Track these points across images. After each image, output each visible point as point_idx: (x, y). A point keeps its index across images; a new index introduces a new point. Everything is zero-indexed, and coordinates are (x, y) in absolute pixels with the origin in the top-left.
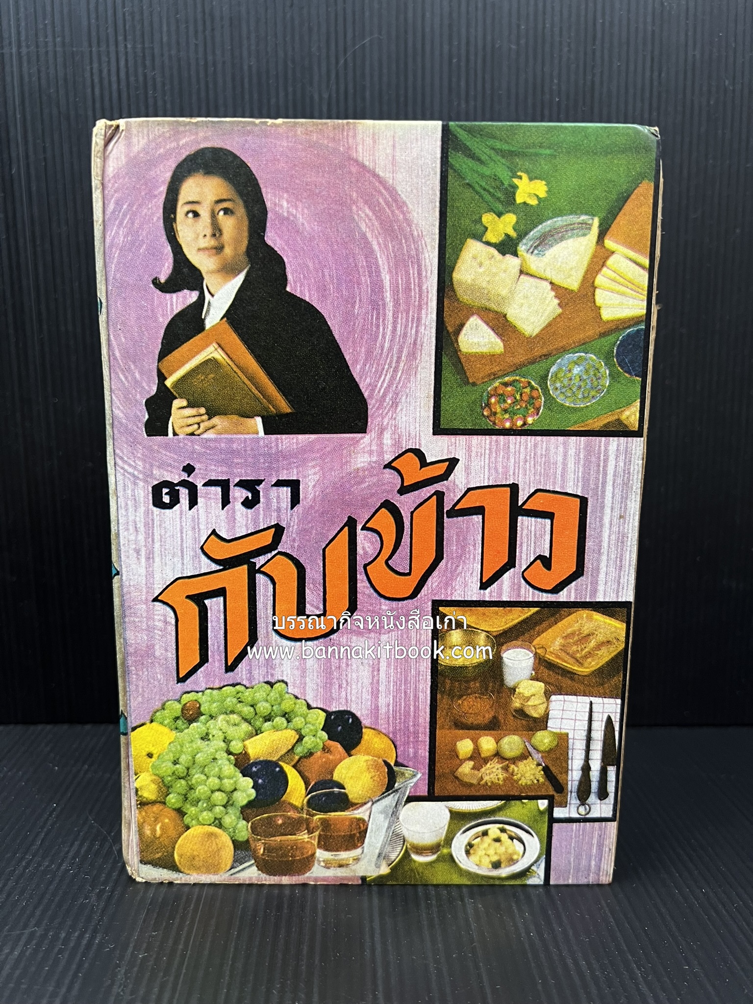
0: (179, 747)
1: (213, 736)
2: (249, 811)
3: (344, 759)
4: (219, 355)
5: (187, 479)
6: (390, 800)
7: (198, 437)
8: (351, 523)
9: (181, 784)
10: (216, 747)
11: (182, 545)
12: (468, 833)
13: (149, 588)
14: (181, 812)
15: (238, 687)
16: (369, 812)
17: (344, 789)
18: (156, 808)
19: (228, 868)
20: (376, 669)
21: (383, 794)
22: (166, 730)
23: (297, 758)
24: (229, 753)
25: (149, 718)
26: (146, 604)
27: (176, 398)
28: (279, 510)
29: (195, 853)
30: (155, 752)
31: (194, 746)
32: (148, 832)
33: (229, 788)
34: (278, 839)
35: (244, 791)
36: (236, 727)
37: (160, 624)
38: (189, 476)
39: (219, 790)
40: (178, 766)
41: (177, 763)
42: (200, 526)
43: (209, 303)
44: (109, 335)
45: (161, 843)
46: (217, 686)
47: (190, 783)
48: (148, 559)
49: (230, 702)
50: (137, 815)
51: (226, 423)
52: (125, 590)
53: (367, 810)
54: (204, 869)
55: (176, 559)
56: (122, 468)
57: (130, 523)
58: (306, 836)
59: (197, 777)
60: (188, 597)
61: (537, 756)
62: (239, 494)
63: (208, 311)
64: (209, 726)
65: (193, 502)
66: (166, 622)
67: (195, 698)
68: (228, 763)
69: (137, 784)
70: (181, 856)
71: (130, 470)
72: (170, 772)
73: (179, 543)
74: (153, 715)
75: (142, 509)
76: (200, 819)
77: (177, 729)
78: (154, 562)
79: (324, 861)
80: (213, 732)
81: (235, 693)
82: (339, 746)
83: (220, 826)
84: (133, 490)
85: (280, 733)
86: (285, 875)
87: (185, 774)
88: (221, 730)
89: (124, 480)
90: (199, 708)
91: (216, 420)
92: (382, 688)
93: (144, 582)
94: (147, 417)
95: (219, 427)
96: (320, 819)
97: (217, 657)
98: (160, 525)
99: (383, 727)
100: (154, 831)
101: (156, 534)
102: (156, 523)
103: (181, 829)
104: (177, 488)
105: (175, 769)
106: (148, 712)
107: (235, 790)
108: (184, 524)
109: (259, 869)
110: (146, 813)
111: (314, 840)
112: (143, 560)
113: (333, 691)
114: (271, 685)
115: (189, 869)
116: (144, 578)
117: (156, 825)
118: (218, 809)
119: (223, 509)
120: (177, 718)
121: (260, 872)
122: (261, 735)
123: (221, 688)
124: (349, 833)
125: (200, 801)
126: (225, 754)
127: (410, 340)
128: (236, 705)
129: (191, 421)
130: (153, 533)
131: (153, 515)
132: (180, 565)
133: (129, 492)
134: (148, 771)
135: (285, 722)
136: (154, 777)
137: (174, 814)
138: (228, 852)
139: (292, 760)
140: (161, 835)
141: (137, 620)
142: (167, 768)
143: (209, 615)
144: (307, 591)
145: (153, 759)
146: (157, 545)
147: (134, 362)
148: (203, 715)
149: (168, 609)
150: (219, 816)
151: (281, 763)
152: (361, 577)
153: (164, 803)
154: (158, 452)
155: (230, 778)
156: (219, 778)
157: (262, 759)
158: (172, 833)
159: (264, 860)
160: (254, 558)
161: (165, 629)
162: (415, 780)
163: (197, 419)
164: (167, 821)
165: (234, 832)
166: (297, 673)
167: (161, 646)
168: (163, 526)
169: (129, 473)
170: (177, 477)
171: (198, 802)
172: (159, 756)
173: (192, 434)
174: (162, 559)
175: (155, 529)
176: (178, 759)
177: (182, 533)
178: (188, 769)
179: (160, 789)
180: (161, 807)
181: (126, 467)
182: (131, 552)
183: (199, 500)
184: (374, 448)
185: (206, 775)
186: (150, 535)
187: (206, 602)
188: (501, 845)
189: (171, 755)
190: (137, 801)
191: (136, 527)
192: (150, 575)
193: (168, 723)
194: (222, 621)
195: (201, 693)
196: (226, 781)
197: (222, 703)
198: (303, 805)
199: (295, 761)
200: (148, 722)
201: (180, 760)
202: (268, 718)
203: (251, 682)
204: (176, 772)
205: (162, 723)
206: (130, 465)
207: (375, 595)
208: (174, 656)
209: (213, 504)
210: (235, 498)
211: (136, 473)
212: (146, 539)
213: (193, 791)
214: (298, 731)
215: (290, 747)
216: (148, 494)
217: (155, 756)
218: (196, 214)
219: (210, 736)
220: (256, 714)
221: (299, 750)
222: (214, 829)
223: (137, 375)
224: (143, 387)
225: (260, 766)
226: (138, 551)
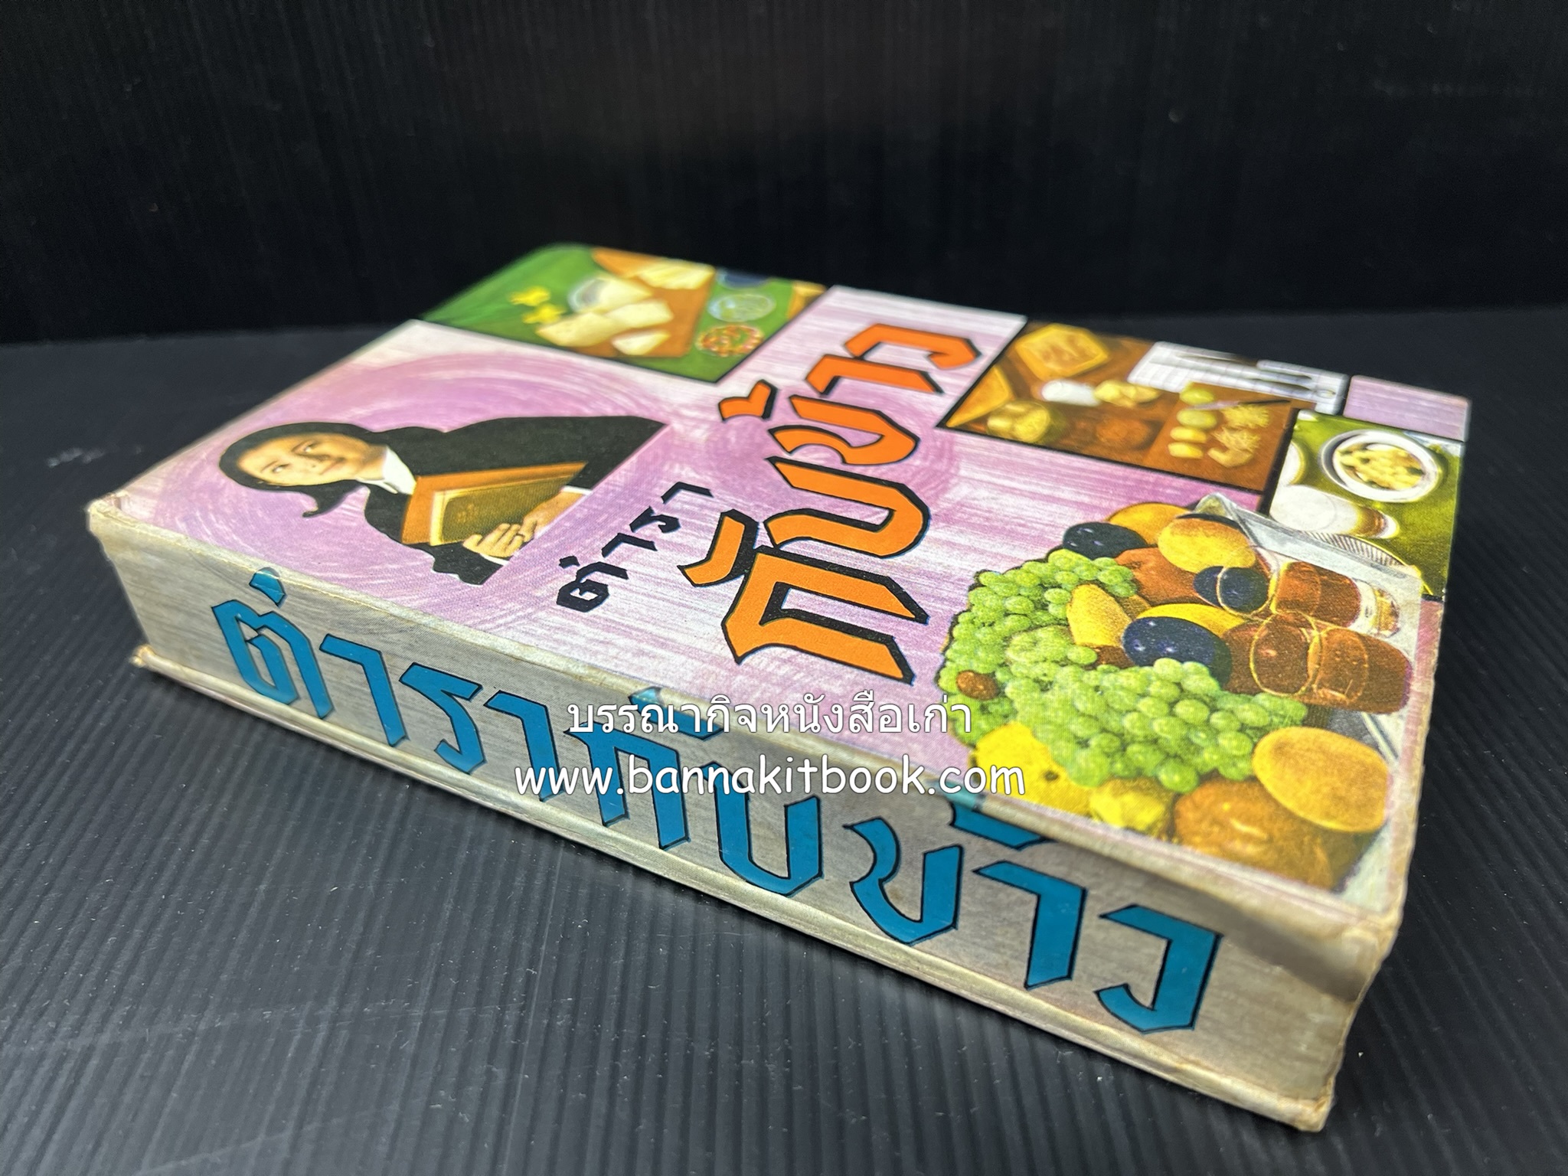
0: (1049, 727)
1: (1045, 675)
2: (1236, 683)
3: (1159, 553)
4: (452, 494)
5: (579, 568)
6: (1261, 532)
7: (532, 542)
8: (774, 460)
9: (1140, 752)
10: (1071, 679)
11: (673, 603)
12: (1344, 480)
13: (716, 660)
14: (1209, 777)
15: (961, 619)
16: (1276, 555)
17: (1222, 567)
18: (1188, 814)
19: (1375, 754)
20: (1012, 491)
21: (1244, 533)
22: (1001, 733)
23: (1136, 597)
24: (1093, 666)
25: (963, 749)
26: (737, 673)
27: (462, 543)
28: (702, 507)
29: (1326, 790)
30: (1046, 765)
31: (1056, 705)
32: (1251, 850)
33: (1173, 692)
34: (1312, 665)
35: (1186, 674)
36: (1041, 644)
37: (786, 669)
38: (578, 565)
39: (1172, 704)
40: (1093, 743)
41: (1087, 741)
42: (660, 576)
43: (387, 484)
44: (313, 576)
45: (1285, 839)
46: (946, 642)
47: (1141, 739)
48: (663, 645)
49: (984, 634)
50: (1198, 851)
51: (542, 514)
52: (694, 691)
53: (1276, 558)
54: (1374, 793)
55: (690, 617)
56: (499, 626)
57: (588, 646)
58: (1315, 633)
59: (1129, 722)
60: (762, 623)
61: (1220, 405)
62: (646, 532)
63: (394, 487)
64: (1022, 673)
65: (621, 573)
66: (789, 661)
67: (954, 674)
68: (1112, 676)
69: (1117, 824)
70: (1328, 816)
71: (509, 619)
72: (1102, 760)
73: (666, 604)
74: (962, 740)
75: (580, 627)
76: (1235, 752)
77: (1006, 717)
78: (673, 641)
79: (1379, 629)
80: (1037, 671)
81: (971, 626)
82: (1132, 552)
83: (1262, 731)
84: (542, 626)
85: (1076, 602)
86: (1409, 685)
87: (1115, 738)
88: (1036, 662)
89: (518, 631)
90: (977, 674)
91: (529, 521)
92: (1046, 492)
93: (697, 663)
94: (456, 576)
95: (540, 520)
96: (1279, 606)
97: (891, 625)
98: (623, 615)
99: (1115, 506)
100: (1248, 838)
101: (630, 624)
102: (616, 618)
103: (1255, 792)
104: (584, 580)
105: (1098, 751)
106: (951, 744)
107: (1178, 684)
108: (643, 591)
109: (1388, 712)
110: (1196, 833)
111: (1326, 626)
112: (660, 652)
113: (1025, 532)
114: (977, 585)
115: (1372, 816)
116: (690, 660)
117: (1233, 830)
118: (1217, 719)
119: (655, 549)
120: (984, 709)
121: (1394, 714)
122: (1071, 622)
123: (952, 638)
124: (1319, 587)
125: (1189, 739)
126: (1093, 673)
127: (596, 377)
128: (995, 631)
129: (506, 539)
130: (628, 626)
131: (600, 618)
132: (702, 615)
133: (540, 631)
134: (1089, 793)
135: (1058, 590)
136: (1108, 788)
137: (1210, 791)
138: (1334, 742)
139: (1140, 603)
140: (1262, 827)
141: (757, 695)
142: (1090, 760)
143: (810, 611)
144: (844, 515)
145: (1063, 775)
146: (650, 628)
147: (373, 563)
148: (993, 674)
149: (766, 651)
150: (1236, 725)
151: (1141, 616)
152: (857, 470)
153: (1178, 796)
154: (515, 582)
155: (1149, 683)
156: (1143, 695)
157: (1122, 635)
158: (1260, 809)
159: (1361, 699)
160: (753, 544)
161: (798, 665)
162: (1227, 501)
163: (510, 534)
164: (1226, 807)
165: (1284, 717)
166: (973, 556)
167: (827, 682)
168: (626, 611)
169: (514, 621)
170: (568, 576)
171: (1192, 744)
172: (1058, 763)
173: (524, 544)
174: (677, 631)
175: (623, 622)
176: (1076, 737)
177: (655, 597)
178: (1104, 730)
179: (1137, 789)
180: (1188, 803)
181: (501, 621)
182: (636, 661)
183: (621, 566)
184: (693, 423)
185: (1128, 711)
186: (627, 631)
187: (785, 607)
188: (1375, 460)
189: (1062, 743)
190: (1159, 838)
191: (602, 642)
192: (689, 652)
193: (988, 723)
194: (830, 601)
195: (948, 664)
196: (1153, 689)
197: (982, 645)
198: (1242, 617)
199: (1141, 600)
200: (972, 752)
201: (1080, 734)
202: (1043, 606)
203: (961, 604)
204: (1106, 750)
205: (984, 734)
206: (501, 617)
207: (893, 466)
208: (856, 671)
209: (640, 556)
210: (651, 536)
211: (520, 614)
212: (629, 636)
213: (1160, 741)
214: (1081, 582)
215: (1112, 599)
216: (563, 612)
217: (1055, 769)
218: (283, 466)
219: (1045, 679)
220: (1025, 615)
221: (1121, 591)
222: (1267, 743)
223: (395, 566)
224: (413, 567)
225: (1137, 641)
226: (641, 653)
